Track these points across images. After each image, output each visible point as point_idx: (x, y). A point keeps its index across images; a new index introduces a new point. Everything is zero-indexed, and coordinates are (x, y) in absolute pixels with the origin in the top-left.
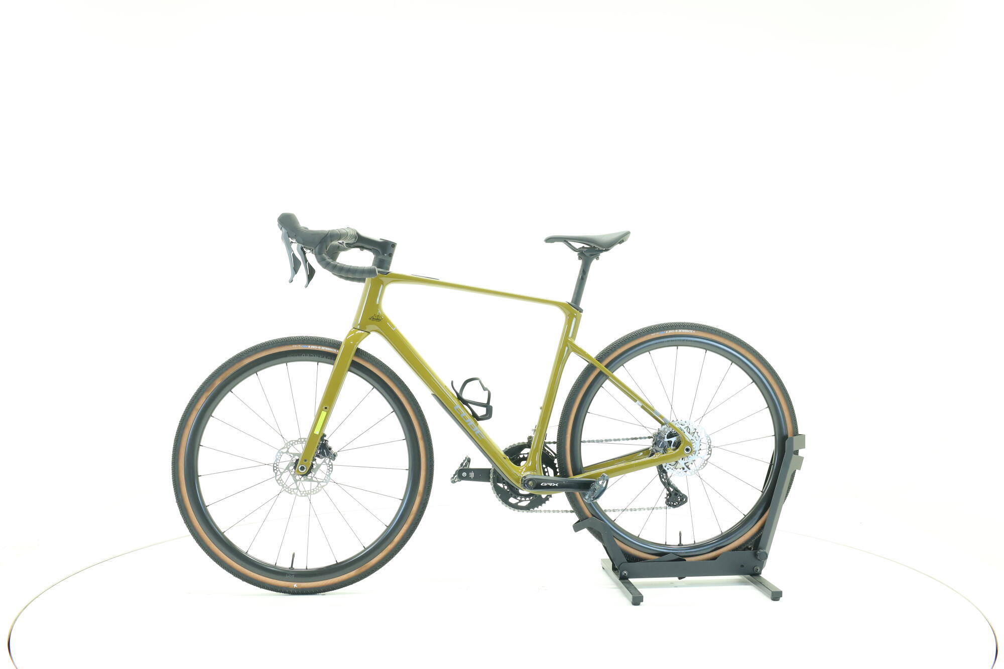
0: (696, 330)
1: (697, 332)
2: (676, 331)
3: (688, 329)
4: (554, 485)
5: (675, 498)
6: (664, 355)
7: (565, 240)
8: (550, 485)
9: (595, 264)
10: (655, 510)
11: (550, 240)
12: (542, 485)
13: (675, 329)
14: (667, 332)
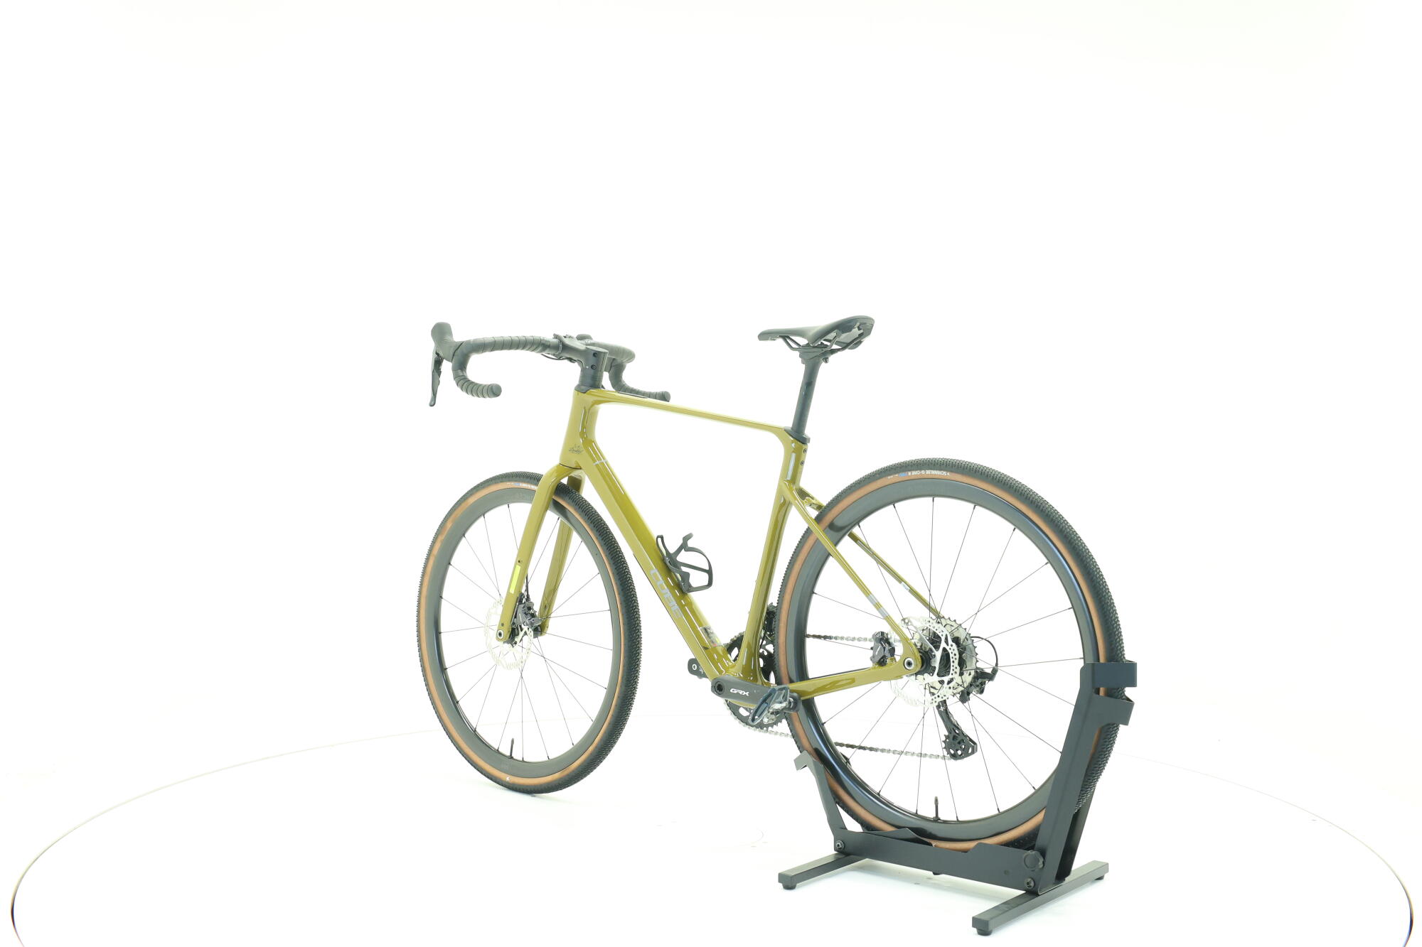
0: (952, 471)
1: (953, 474)
2: (923, 472)
3: (940, 470)
4: (745, 693)
5: (959, 744)
6: (915, 509)
7: (785, 336)
8: (741, 693)
9: (824, 369)
10: (903, 755)
11: (765, 336)
12: (731, 691)
13: (921, 469)
14: (910, 473)
